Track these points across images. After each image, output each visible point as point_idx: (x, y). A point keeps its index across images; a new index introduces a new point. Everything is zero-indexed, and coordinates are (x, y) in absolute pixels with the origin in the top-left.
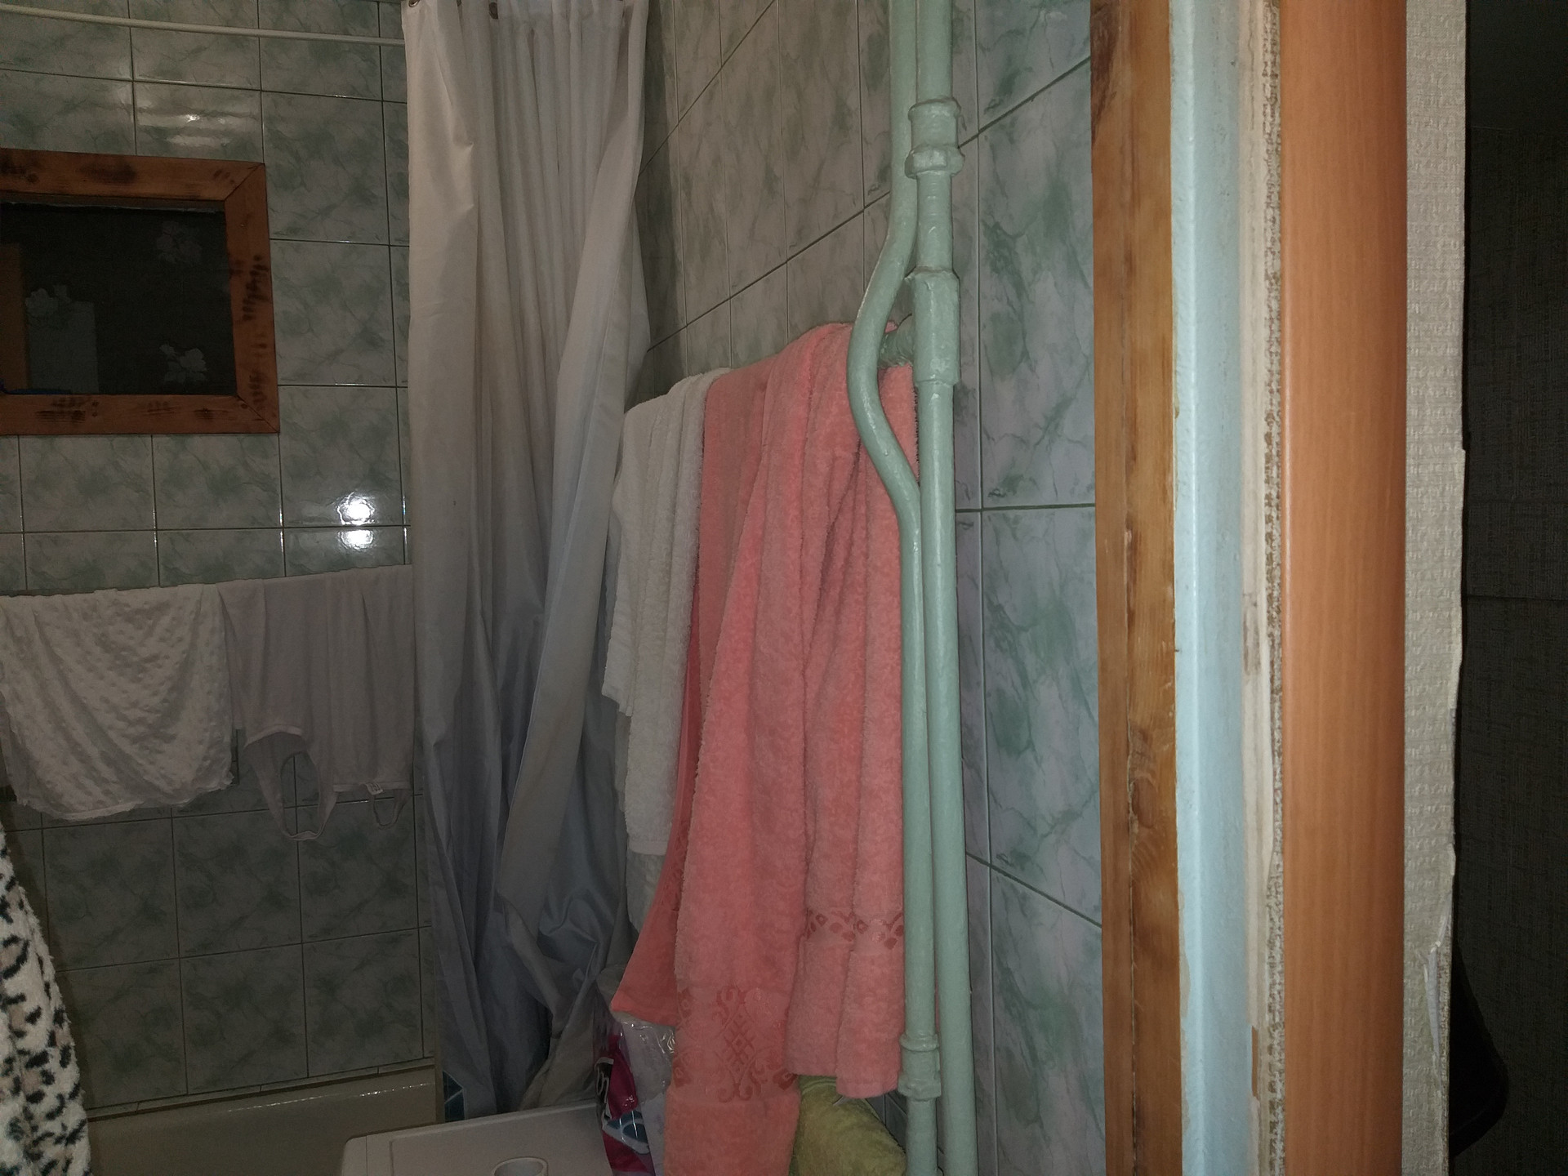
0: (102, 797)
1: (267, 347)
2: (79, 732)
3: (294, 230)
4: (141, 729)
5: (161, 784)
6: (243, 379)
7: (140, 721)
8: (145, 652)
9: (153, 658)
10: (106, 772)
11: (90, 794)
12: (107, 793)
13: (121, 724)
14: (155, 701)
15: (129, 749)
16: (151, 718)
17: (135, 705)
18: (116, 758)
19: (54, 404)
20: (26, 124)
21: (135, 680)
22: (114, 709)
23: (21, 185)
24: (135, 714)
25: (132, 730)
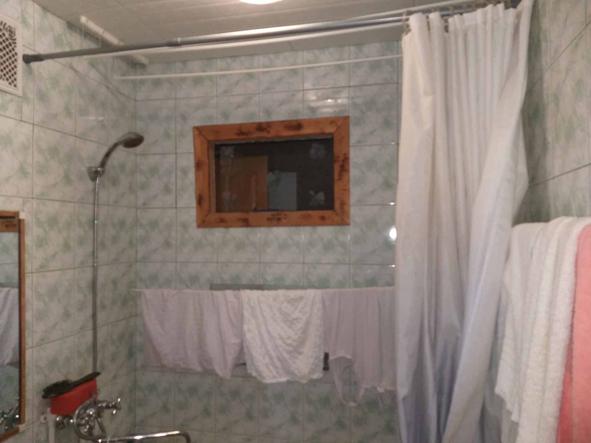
0: (276, 375)
1: (346, 190)
2: (270, 346)
3: (359, 142)
4: (291, 348)
5: (296, 372)
6: (337, 204)
7: (290, 345)
8: (294, 316)
9: (296, 319)
10: (278, 363)
11: (271, 372)
12: (278, 373)
13: (284, 345)
14: (296, 337)
15: (286, 356)
16: (295, 344)
17: (289, 338)
18: (281, 360)
19: (272, 215)
20: (268, 112)
21: (290, 327)
22: (282, 338)
23: (264, 134)
24: (289, 341)
25: (288, 348)
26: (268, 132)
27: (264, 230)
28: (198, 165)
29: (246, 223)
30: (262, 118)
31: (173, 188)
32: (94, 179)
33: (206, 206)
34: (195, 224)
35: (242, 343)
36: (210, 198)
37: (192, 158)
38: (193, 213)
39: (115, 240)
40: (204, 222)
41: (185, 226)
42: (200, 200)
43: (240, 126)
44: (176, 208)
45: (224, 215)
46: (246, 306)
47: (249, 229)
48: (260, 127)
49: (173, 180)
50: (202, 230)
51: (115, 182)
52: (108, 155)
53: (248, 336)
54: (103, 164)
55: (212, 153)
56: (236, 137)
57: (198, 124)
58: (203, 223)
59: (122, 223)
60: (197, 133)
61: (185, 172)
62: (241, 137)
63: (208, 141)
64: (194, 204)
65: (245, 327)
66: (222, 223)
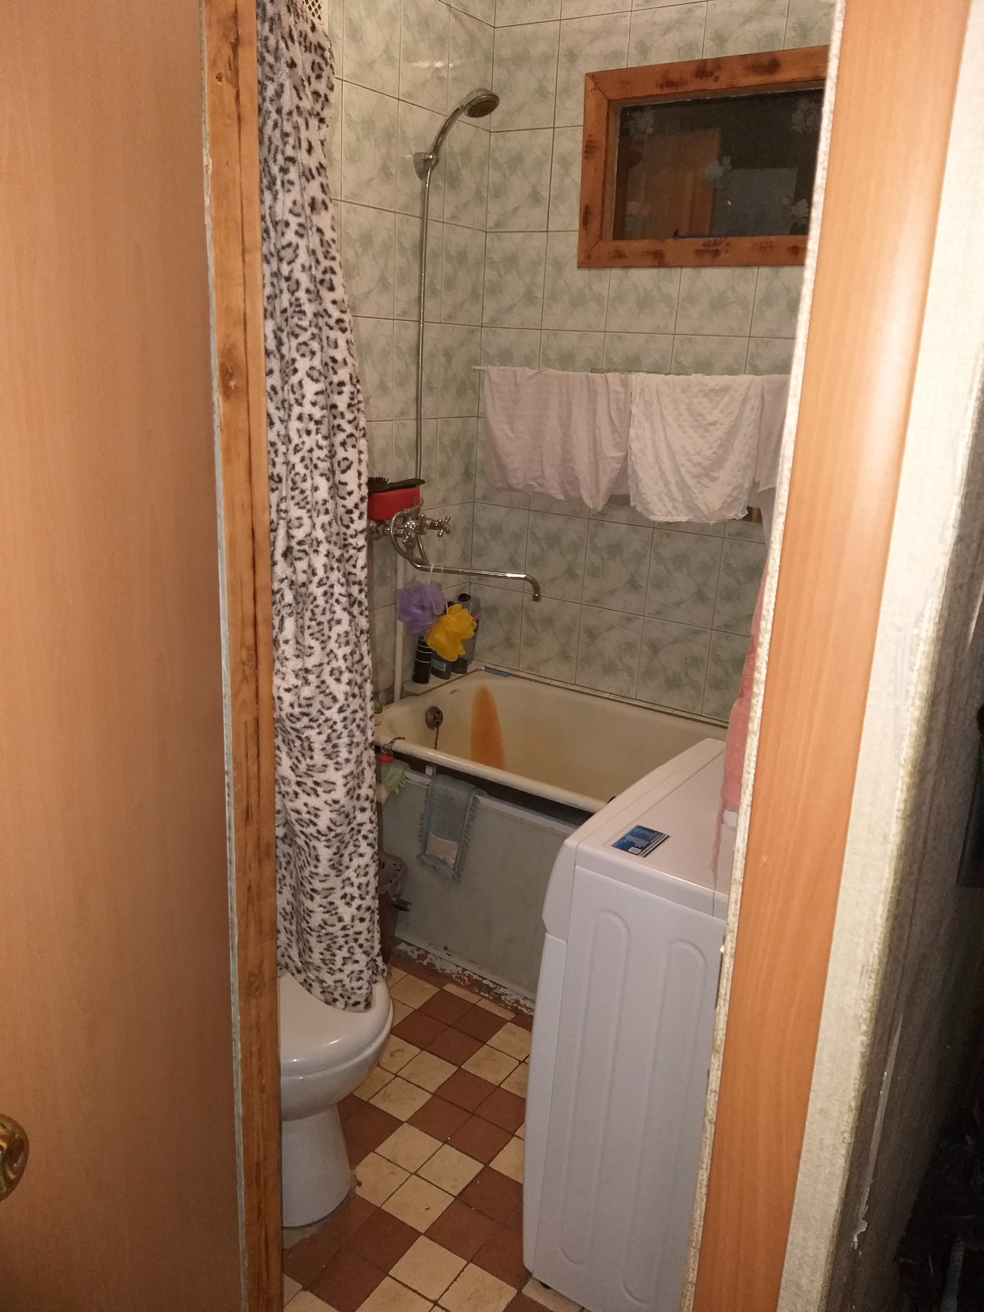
0: (671, 510)
2: (667, 466)
4: (699, 470)
5: (703, 508)
7: (700, 464)
8: (711, 418)
9: (714, 424)
10: (677, 494)
11: (665, 506)
12: (674, 507)
13: (689, 465)
14: (710, 452)
15: (690, 481)
16: (706, 463)
17: (698, 453)
18: (683, 486)
19: (704, 245)
20: (720, 39)
21: (702, 437)
22: (687, 454)
23: (709, 84)
24: (697, 459)
25: (695, 470)
26: (716, 79)
27: (687, 273)
28: (589, 149)
29: (658, 260)
30: (708, 52)
31: (545, 194)
32: (422, 174)
33: (595, 227)
34: (574, 262)
35: (626, 458)
36: (602, 212)
37: (579, 135)
38: (574, 239)
39: (450, 284)
40: (589, 257)
41: (558, 266)
42: (586, 216)
43: (667, 68)
44: (547, 231)
45: (623, 245)
46: (637, 400)
47: (663, 271)
48: (703, 69)
49: (546, 179)
50: (585, 272)
51: (453, 181)
52: (444, 131)
53: (635, 446)
54: (436, 148)
55: (615, 126)
56: (658, 91)
57: (594, 68)
58: (588, 260)
59: (462, 257)
60: (591, 85)
61: (565, 163)
62: (666, 91)
63: (609, 101)
64: (576, 224)
65: (632, 432)
66: (619, 260)
